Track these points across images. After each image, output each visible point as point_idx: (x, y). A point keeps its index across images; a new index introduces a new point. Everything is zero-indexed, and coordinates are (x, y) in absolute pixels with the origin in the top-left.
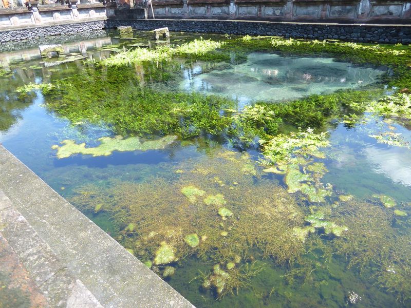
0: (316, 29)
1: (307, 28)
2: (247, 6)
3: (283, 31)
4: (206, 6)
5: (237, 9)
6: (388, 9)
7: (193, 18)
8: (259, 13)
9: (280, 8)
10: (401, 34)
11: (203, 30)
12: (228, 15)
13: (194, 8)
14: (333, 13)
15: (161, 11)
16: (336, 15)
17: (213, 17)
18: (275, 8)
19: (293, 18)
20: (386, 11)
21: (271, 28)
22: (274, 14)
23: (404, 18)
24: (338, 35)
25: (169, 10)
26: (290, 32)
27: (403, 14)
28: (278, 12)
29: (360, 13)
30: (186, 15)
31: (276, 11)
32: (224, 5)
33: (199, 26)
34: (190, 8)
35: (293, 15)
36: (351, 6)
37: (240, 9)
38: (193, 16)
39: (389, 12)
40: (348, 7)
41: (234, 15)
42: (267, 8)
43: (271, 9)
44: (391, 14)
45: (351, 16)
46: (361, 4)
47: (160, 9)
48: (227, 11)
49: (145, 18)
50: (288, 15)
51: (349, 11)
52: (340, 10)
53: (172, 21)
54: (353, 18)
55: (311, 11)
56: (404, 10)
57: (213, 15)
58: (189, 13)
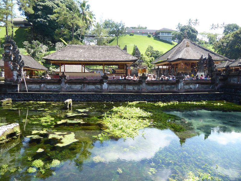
0: (163, 96)
1: (158, 96)
2: (115, 85)
3: (145, 98)
4: (83, 84)
5: (108, 86)
6: (190, 86)
7: (70, 92)
8: (124, 89)
9: (137, 86)
10: (201, 96)
11: (82, 100)
12: (102, 90)
13: (70, 85)
14: (166, 89)
15: (34, 86)
16: (168, 89)
17: (88, 91)
18: (134, 86)
19: (146, 91)
20: (189, 87)
21: (137, 97)
22: (134, 89)
23: (197, 90)
24: (174, 98)
25: (44, 86)
26: (148, 98)
27: (196, 88)
28: (136, 88)
29: (179, 88)
30: (63, 89)
31: (135, 88)
32: (98, 84)
33: (79, 97)
34: (67, 85)
35: (146, 90)
36: (175, 85)
37: (110, 86)
38: (70, 90)
39: (190, 88)
40: (173, 86)
41: (107, 90)
42: (129, 86)
43: (131, 86)
44: (191, 88)
45: (175, 90)
46: (179, 84)
47: (33, 85)
48: (100, 88)
49: (17, 91)
50: (143, 90)
51: (174, 88)
52: (170, 87)
53: (51, 94)
54: (176, 90)
55: (155, 88)
56: (196, 87)
57: (88, 90)
58: (67, 88)
